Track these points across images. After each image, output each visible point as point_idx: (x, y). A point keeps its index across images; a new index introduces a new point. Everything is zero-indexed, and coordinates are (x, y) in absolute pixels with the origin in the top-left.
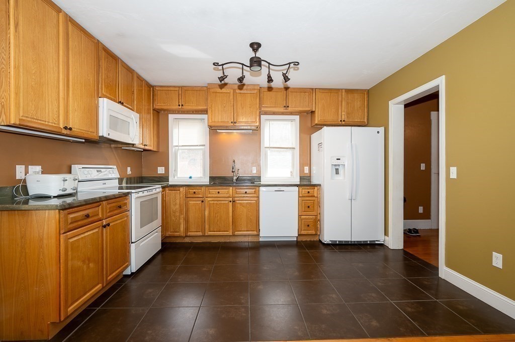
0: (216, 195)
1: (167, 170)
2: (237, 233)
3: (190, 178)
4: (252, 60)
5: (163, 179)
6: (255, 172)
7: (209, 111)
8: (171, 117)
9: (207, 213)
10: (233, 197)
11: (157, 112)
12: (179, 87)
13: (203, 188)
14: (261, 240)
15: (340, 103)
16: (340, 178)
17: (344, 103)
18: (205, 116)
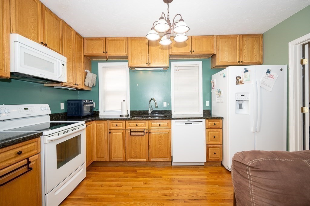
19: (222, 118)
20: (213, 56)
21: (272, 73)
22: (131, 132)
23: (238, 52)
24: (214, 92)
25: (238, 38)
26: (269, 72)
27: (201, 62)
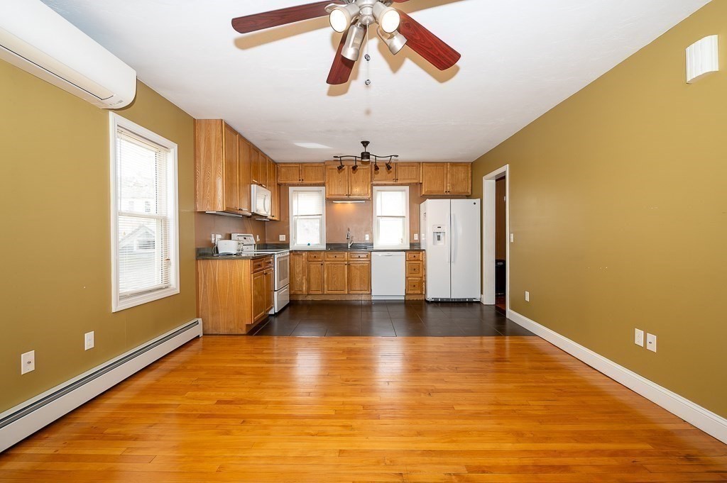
0: (333, 259)
1: (288, 237)
2: (351, 292)
3: (309, 244)
4: (362, 154)
5: (285, 245)
6: (367, 239)
7: (327, 185)
8: (291, 189)
9: (325, 276)
10: (348, 261)
11: (279, 185)
12: (299, 163)
13: (322, 253)
14: (373, 299)
15: (445, 175)
16: (440, 243)
17: (448, 176)
18: (323, 188)
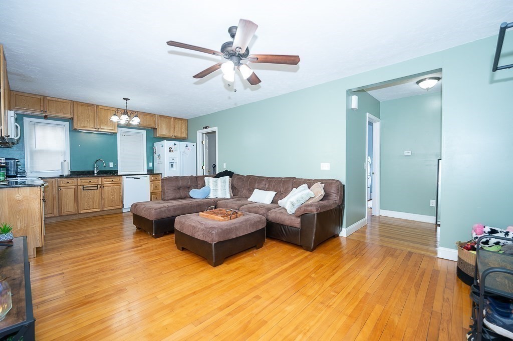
19: (161, 174)
20: (155, 129)
21: (188, 147)
22: (83, 187)
23: (172, 129)
24: (156, 156)
25: (172, 119)
26: (187, 146)
27: (145, 131)
